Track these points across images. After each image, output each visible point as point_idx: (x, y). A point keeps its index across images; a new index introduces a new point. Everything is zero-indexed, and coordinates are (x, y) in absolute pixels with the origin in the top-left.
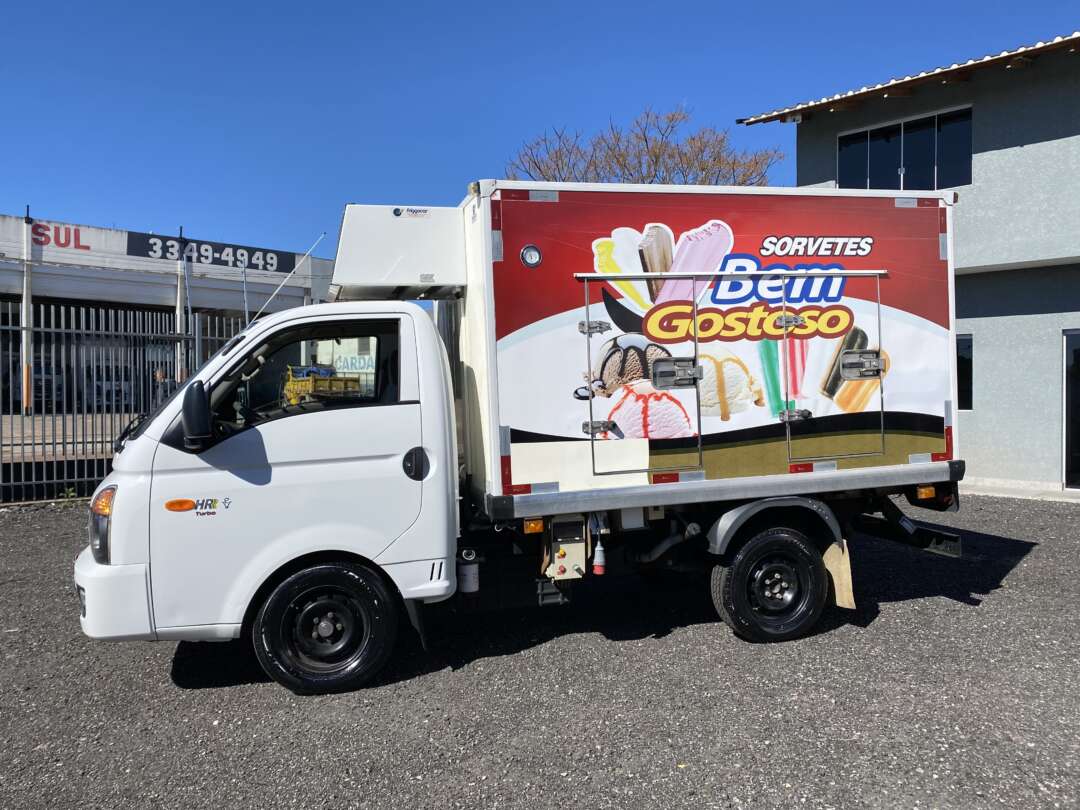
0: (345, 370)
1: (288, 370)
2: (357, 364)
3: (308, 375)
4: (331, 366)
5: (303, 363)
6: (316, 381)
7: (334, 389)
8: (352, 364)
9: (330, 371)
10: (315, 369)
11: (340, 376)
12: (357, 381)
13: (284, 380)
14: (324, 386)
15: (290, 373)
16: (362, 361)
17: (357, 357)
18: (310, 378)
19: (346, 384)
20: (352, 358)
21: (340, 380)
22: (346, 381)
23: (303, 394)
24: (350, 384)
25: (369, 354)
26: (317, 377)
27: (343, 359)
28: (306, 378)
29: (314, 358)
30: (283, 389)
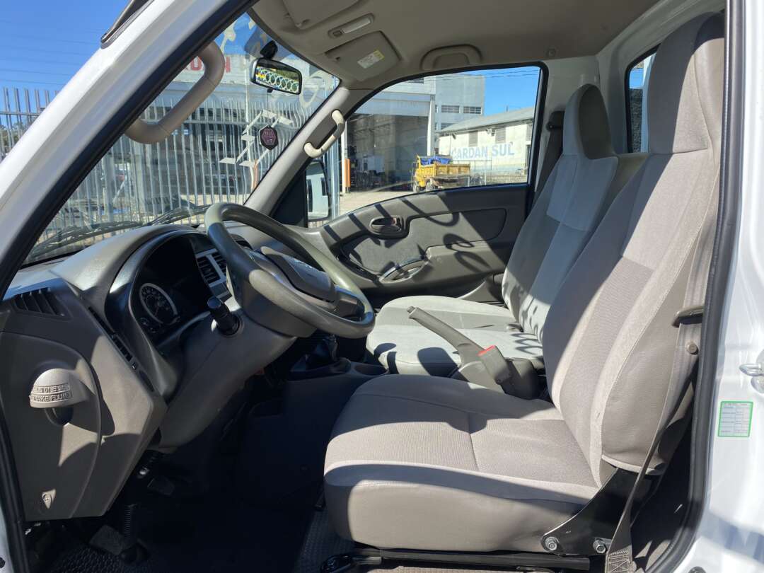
0: (459, 159)
1: (418, 159)
2: (468, 155)
3: (432, 163)
4: (449, 155)
5: (429, 154)
6: (437, 167)
7: (451, 173)
8: (464, 154)
9: (448, 160)
10: (437, 158)
11: (455, 163)
12: (468, 167)
13: (415, 167)
14: (443, 172)
15: (419, 161)
16: (471, 151)
17: (468, 148)
18: (434, 165)
19: (459, 169)
20: (464, 149)
21: (455, 166)
22: (460, 167)
23: (428, 178)
24: (462, 169)
25: (477, 146)
26: (439, 164)
27: (457, 150)
28: (430, 165)
29: (437, 150)
30: (414, 174)
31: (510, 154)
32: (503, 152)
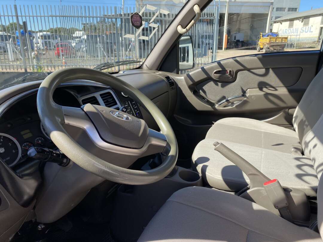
0: (283, 34)
1: (261, 34)
2: (287, 32)
3: (268, 36)
4: (277, 33)
5: (267, 32)
6: (270, 38)
7: (277, 41)
8: (285, 32)
9: (276, 35)
10: (271, 34)
11: (280, 36)
12: (286, 38)
13: (259, 38)
14: (273, 40)
15: (261, 36)
16: (290, 30)
17: (288, 29)
18: (268, 37)
19: (282, 39)
20: (286, 29)
21: (280, 38)
22: (282, 38)
23: (265, 43)
24: (283, 39)
25: (293, 27)
26: (271, 37)
27: (282, 30)
28: (267, 37)
29: (271, 30)
30: (258, 41)
31: (310, 32)
32: (307, 31)
